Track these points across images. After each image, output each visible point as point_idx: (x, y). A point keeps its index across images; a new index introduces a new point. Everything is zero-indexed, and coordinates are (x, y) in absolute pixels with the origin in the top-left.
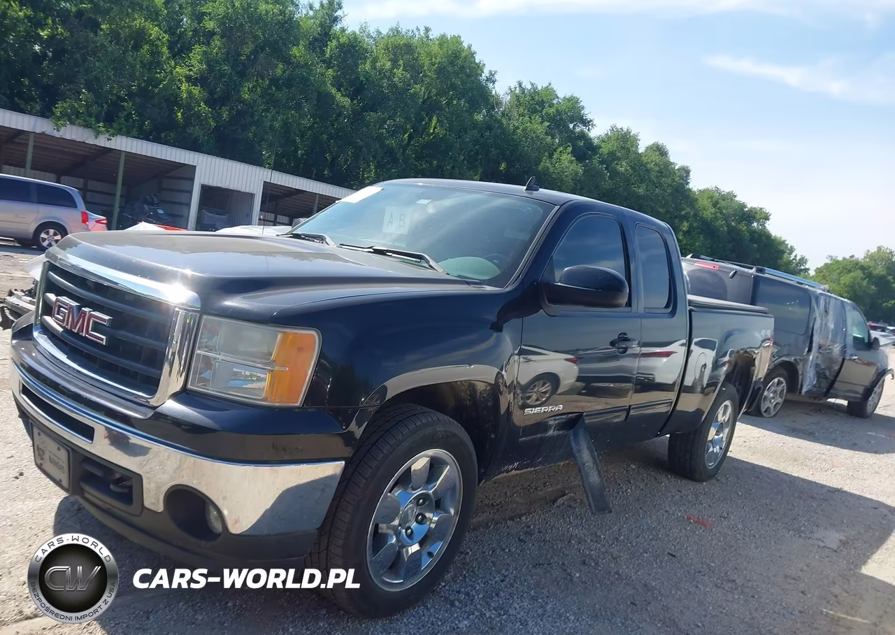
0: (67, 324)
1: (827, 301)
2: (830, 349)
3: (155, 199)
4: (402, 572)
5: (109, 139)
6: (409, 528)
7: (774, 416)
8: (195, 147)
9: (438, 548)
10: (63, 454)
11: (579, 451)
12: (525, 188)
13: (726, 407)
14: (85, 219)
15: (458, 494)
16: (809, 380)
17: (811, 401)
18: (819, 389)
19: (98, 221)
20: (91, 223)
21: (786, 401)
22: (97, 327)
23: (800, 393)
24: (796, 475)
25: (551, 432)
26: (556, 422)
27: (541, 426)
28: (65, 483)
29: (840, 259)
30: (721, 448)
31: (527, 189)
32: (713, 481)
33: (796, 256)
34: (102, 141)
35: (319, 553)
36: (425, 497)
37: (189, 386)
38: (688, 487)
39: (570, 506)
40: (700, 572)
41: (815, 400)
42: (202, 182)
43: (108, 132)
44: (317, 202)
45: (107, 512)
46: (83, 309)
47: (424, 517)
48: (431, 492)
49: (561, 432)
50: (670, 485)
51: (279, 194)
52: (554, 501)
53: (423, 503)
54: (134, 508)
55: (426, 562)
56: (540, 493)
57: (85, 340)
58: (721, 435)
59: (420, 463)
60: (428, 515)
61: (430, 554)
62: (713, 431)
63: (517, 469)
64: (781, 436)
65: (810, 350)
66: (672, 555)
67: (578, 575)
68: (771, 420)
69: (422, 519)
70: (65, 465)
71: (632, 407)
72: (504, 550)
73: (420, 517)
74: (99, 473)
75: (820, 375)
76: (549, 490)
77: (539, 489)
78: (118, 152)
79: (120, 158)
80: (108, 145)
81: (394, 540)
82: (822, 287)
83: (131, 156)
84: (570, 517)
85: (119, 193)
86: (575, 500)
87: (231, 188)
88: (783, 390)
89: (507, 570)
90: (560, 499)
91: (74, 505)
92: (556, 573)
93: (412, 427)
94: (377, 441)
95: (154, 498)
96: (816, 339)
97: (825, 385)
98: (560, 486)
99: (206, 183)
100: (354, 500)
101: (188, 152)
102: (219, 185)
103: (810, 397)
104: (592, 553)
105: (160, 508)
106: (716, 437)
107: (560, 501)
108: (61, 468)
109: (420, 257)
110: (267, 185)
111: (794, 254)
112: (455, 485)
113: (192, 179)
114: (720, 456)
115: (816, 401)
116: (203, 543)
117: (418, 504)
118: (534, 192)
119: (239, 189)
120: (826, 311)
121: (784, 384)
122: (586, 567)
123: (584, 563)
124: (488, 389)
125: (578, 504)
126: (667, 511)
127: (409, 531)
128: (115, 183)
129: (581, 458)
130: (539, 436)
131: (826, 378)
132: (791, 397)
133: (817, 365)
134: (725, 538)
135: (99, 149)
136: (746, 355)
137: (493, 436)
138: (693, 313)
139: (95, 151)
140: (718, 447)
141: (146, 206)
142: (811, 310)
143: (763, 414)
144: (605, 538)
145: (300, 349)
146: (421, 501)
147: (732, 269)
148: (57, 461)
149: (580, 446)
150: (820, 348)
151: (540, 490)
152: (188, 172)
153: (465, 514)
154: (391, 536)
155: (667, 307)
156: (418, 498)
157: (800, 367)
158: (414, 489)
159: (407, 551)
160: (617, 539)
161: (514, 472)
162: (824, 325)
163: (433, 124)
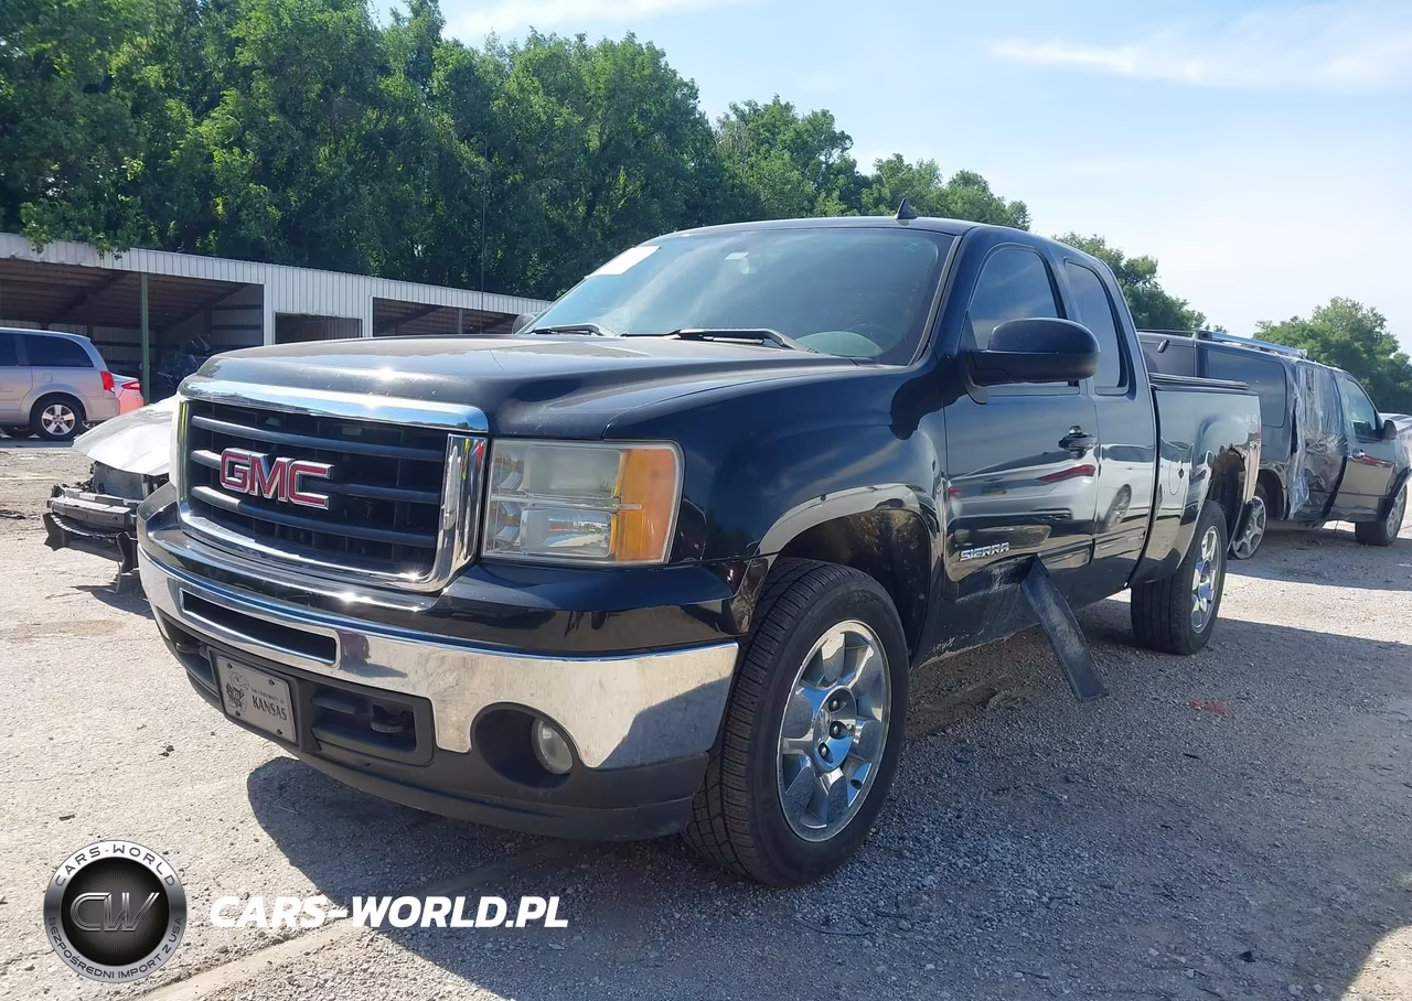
0: (252, 488)
1: (1309, 372)
2: (1322, 445)
3: (206, 345)
4: (824, 812)
5: (117, 257)
6: (823, 745)
7: (1252, 556)
8: (258, 254)
9: (867, 773)
10: (281, 690)
11: (1044, 610)
12: (896, 216)
13: (1210, 536)
14: (108, 384)
15: (884, 688)
16: (1297, 496)
17: (1302, 528)
18: (1314, 509)
19: (127, 386)
20: (117, 389)
21: (1267, 534)
22: (308, 483)
23: (1287, 516)
24: (1323, 631)
25: (996, 587)
26: (1002, 570)
27: (981, 578)
28: (289, 734)
29: (1277, 324)
30: (1209, 602)
31: (899, 218)
32: (1204, 652)
33: (1208, 328)
34: (109, 262)
35: (707, 791)
36: (841, 695)
37: (485, 553)
38: (1172, 665)
39: (1011, 708)
40: (1243, 774)
41: (1307, 525)
42: (276, 309)
43: (114, 244)
44: (460, 322)
45: (365, 770)
46: (278, 459)
47: (841, 726)
48: (850, 686)
49: (1009, 586)
50: (1141, 663)
51: (399, 316)
52: (984, 703)
53: (838, 707)
54: (418, 755)
55: (854, 797)
56: (957, 694)
57: (288, 508)
58: (1208, 581)
59: (831, 644)
60: (849, 722)
61: (856, 784)
62: (1197, 575)
63: (951, 649)
64: (1275, 583)
65: (1294, 450)
66: (1191, 756)
67: (1066, 797)
68: (1250, 561)
69: (839, 730)
70: (287, 706)
71: (1097, 541)
72: (941, 776)
73: (836, 728)
74: (349, 710)
75: (1314, 486)
76: (969, 689)
77: (954, 689)
78: (136, 276)
79: (140, 285)
80: (117, 266)
81: (809, 764)
82: (1298, 352)
83: (155, 279)
84: (1017, 723)
85: (146, 343)
86: (1014, 699)
87: (323, 313)
88: (1262, 515)
89: (958, 802)
90: (992, 700)
91: (270, 783)
92: (1032, 798)
93: (816, 586)
94: (769, 613)
95: (453, 732)
96: (1302, 433)
97: (1322, 500)
98: (982, 683)
99: (283, 310)
100: (753, 703)
101: (247, 264)
102: (304, 312)
103: (1300, 522)
104: (1072, 765)
105: (465, 745)
106: (1201, 584)
107: (993, 702)
108: (279, 712)
109: (763, 336)
110: (379, 303)
111: (1204, 325)
112: (880, 676)
113: (261, 307)
114: (1209, 615)
115: (1310, 528)
116: (540, 792)
117: (831, 709)
118: (910, 221)
119: (336, 314)
120: (1309, 389)
121: (1263, 505)
122: (1073, 786)
123: (1068, 781)
124: (911, 522)
125: (1019, 704)
126: (1156, 699)
127: (824, 749)
128: (138, 326)
129: (1049, 620)
130: (981, 593)
131: (1321, 490)
132: (1277, 526)
133: (1307, 473)
134: (1259, 726)
135: (105, 273)
136: (1232, 453)
137: (922, 597)
138: (1157, 392)
139: (96, 279)
140: (1205, 600)
141: (192, 357)
142: (1288, 388)
143: (1237, 554)
144: (1081, 744)
145: (655, 475)
146: (835, 703)
147: (1161, 339)
148: (269, 701)
149: (1044, 602)
150: (1307, 445)
151: (956, 691)
152: (251, 296)
153: (896, 715)
154: (804, 759)
155: (1121, 384)
156: (830, 700)
157: (1282, 476)
158: (826, 683)
159: (826, 781)
160: (1099, 743)
161: (948, 654)
162: (1309, 408)
163: (622, 181)
